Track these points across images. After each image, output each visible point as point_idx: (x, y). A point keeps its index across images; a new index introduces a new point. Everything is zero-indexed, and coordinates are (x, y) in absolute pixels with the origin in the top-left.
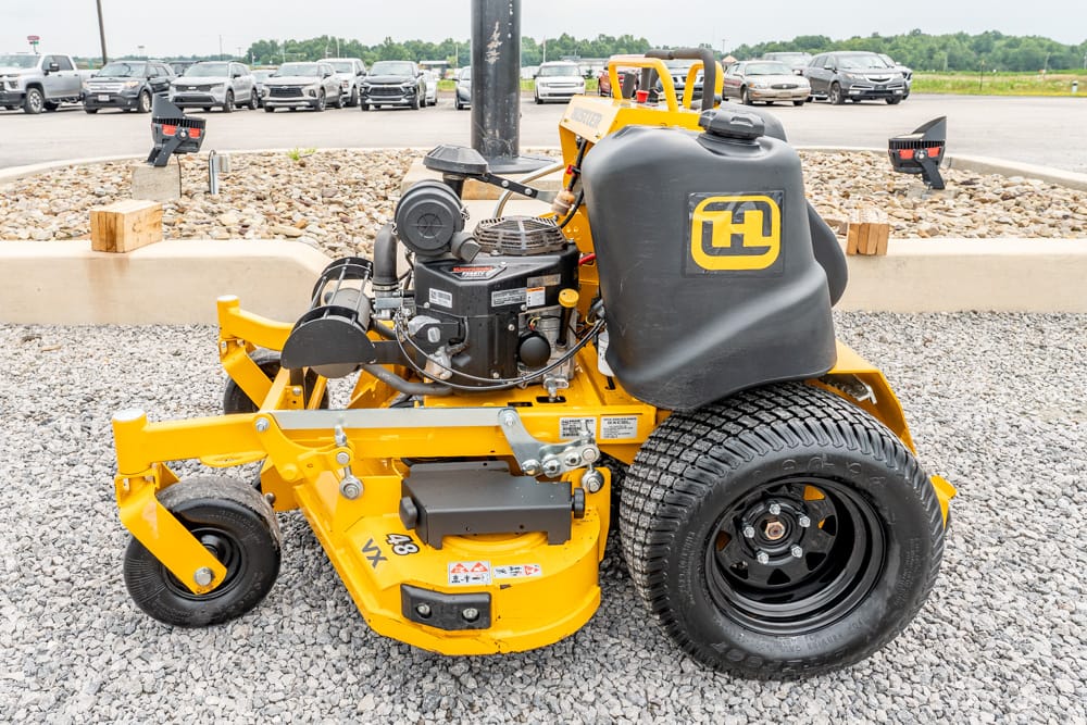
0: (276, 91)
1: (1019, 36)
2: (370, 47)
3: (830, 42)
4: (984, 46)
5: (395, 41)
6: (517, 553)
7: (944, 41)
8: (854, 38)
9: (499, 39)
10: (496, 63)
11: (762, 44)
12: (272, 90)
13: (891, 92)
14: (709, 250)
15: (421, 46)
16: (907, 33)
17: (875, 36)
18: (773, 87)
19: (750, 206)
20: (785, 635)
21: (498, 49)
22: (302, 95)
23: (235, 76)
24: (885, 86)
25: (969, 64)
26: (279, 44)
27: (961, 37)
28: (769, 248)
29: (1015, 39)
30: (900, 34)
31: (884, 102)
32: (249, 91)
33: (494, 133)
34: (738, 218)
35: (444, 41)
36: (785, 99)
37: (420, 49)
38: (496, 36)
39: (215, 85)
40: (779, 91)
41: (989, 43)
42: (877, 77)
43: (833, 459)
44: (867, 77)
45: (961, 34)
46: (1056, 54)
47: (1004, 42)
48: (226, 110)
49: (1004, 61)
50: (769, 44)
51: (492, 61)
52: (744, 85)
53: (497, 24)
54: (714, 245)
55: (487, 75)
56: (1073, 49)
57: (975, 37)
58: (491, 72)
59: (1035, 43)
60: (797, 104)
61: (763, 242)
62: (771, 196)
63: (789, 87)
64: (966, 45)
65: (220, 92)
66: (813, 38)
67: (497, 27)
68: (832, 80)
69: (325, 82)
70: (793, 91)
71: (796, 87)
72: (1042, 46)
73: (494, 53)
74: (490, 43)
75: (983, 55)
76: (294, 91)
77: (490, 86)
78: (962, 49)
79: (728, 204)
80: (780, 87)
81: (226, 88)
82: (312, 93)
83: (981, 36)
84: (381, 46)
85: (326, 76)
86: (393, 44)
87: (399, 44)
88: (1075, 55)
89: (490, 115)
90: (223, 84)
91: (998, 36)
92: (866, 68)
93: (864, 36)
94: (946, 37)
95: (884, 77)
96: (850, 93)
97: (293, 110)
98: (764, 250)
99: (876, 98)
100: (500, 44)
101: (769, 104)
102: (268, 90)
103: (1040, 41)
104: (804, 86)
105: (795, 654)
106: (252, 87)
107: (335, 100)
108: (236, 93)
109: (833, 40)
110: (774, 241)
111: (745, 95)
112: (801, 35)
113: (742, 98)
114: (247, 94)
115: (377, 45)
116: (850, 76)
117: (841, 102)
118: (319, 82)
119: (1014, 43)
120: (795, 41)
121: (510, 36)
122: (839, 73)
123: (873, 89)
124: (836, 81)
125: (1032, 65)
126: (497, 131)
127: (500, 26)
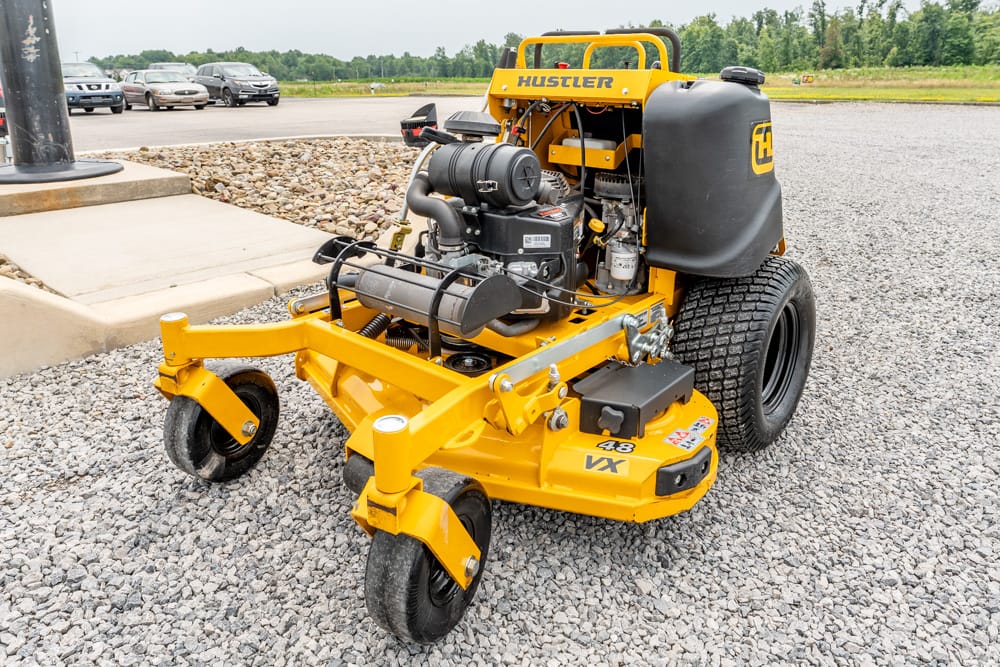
1: (313, 54)
3: (173, 56)
4: (291, 62)
7: (263, 57)
8: (192, 53)
9: (37, 34)
10: (36, 62)
11: (111, 57)
13: (271, 95)
16: (234, 50)
17: (210, 51)
18: (176, 93)
21: (36, 45)
24: (266, 91)
25: (284, 76)
27: (274, 54)
29: (311, 56)
30: (228, 51)
31: (266, 104)
33: (47, 137)
36: (188, 104)
38: (31, 30)
40: (182, 97)
41: (294, 59)
42: (258, 84)
44: (251, 83)
45: (274, 52)
46: (339, 68)
47: (304, 59)
49: (307, 73)
50: (118, 57)
51: (31, 58)
52: (148, 93)
53: (31, 18)
55: (28, 73)
56: (348, 64)
57: (284, 54)
58: (31, 70)
59: (323, 60)
60: (199, 107)
63: (191, 93)
64: (279, 60)
66: (158, 52)
67: (31, 21)
68: (222, 87)
70: (194, 96)
71: (196, 93)
72: (328, 62)
73: (32, 49)
74: (25, 38)
75: (292, 68)
78: (278, 63)
80: (182, 93)
83: (287, 54)
88: (350, 69)
89: (38, 118)
91: (299, 54)
92: (247, 76)
93: (200, 52)
94: (263, 54)
95: (264, 83)
96: (240, 97)
99: (260, 100)
100: (38, 39)
101: (170, 109)
103: (327, 59)
104: (203, 93)
109: (176, 55)
111: (151, 101)
112: (147, 49)
113: (148, 104)
116: (237, 82)
117: (233, 106)
119: (310, 59)
120: (142, 55)
121: (47, 31)
122: (227, 81)
123: (257, 93)
124: (226, 88)
125: (326, 76)
126: (50, 135)
127: (34, 19)
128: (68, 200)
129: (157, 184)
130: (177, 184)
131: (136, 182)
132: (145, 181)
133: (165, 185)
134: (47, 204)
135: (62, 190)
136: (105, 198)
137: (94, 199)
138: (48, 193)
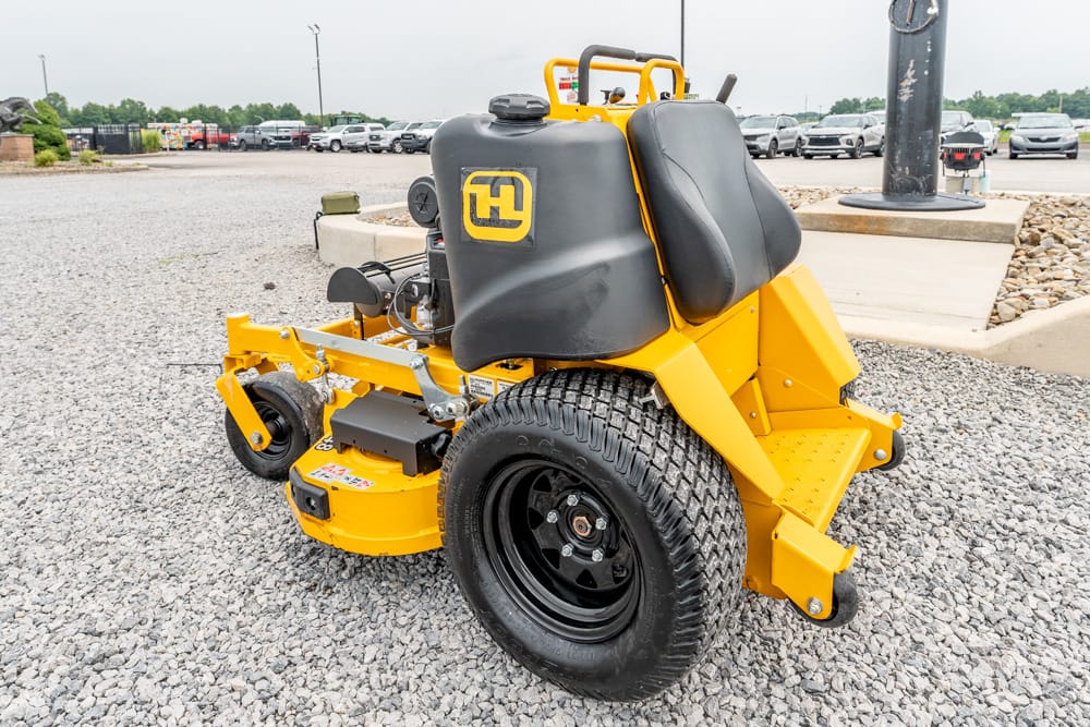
0: (815, 141)
2: (957, 101)
5: (986, 94)
6: (376, 472)
9: (914, 77)
10: (909, 101)
12: (811, 139)
14: (476, 221)
15: (1017, 98)
19: (504, 181)
20: (554, 633)
21: (911, 87)
22: (839, 144)
23: (781, 128)
26: (861, 102)
28: (520, 222)
32: (794, 141)
33: (904, 170)
34: (495, 193)
35: (1045, 92)
37: (1016, 102)
38: (910, 73)
39: (760, 136)
43: (560, 445)
48: (769, 157)
51: (904, 98)
53: (912, 62)
54: (479, 216)
55: (900, 112)
58: (903, 109)
61: (516, 216)
62: (524, 173)
65: (764, 141)
67: (911, 65)
69: (865, 133)
73: (907, 91)
74: (903, 81)
76: (833, 140)
77: (901, 123)
79: (488, 178)
81: (771, 137)
82: (850, 142)
84: (970, 100)
85: (867, 126)
86: (984, 97)
87: (991, 98)
89: (899, 152)
90: (768, 134)
97: (834, 157)
98: (515, 224)
100: (914, 81)
102: (807, 139)
105: (553, 656)
106: (796, 137)
107: (876, 149)
108: (780, 143)
110: (526, 216)
114: (791, 144)
115: (965, 99)
118: (859, 131)
121: (926, 73)
126: (907, 168)
127: (914, 63)
128: (876, 227)
129: (972, 226)
130: (996, 231)
131: (948, 222)
132: (959, 222)
133: (981, 229)
134: (856, 227)
135: (873, 217)
136: (911, 231)
137: (900, 230)
138: (860, 217)
